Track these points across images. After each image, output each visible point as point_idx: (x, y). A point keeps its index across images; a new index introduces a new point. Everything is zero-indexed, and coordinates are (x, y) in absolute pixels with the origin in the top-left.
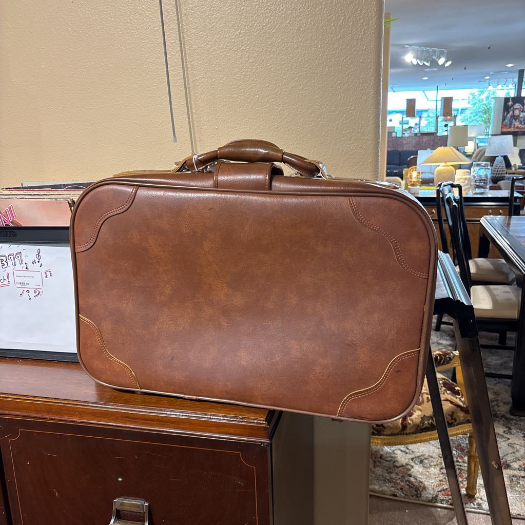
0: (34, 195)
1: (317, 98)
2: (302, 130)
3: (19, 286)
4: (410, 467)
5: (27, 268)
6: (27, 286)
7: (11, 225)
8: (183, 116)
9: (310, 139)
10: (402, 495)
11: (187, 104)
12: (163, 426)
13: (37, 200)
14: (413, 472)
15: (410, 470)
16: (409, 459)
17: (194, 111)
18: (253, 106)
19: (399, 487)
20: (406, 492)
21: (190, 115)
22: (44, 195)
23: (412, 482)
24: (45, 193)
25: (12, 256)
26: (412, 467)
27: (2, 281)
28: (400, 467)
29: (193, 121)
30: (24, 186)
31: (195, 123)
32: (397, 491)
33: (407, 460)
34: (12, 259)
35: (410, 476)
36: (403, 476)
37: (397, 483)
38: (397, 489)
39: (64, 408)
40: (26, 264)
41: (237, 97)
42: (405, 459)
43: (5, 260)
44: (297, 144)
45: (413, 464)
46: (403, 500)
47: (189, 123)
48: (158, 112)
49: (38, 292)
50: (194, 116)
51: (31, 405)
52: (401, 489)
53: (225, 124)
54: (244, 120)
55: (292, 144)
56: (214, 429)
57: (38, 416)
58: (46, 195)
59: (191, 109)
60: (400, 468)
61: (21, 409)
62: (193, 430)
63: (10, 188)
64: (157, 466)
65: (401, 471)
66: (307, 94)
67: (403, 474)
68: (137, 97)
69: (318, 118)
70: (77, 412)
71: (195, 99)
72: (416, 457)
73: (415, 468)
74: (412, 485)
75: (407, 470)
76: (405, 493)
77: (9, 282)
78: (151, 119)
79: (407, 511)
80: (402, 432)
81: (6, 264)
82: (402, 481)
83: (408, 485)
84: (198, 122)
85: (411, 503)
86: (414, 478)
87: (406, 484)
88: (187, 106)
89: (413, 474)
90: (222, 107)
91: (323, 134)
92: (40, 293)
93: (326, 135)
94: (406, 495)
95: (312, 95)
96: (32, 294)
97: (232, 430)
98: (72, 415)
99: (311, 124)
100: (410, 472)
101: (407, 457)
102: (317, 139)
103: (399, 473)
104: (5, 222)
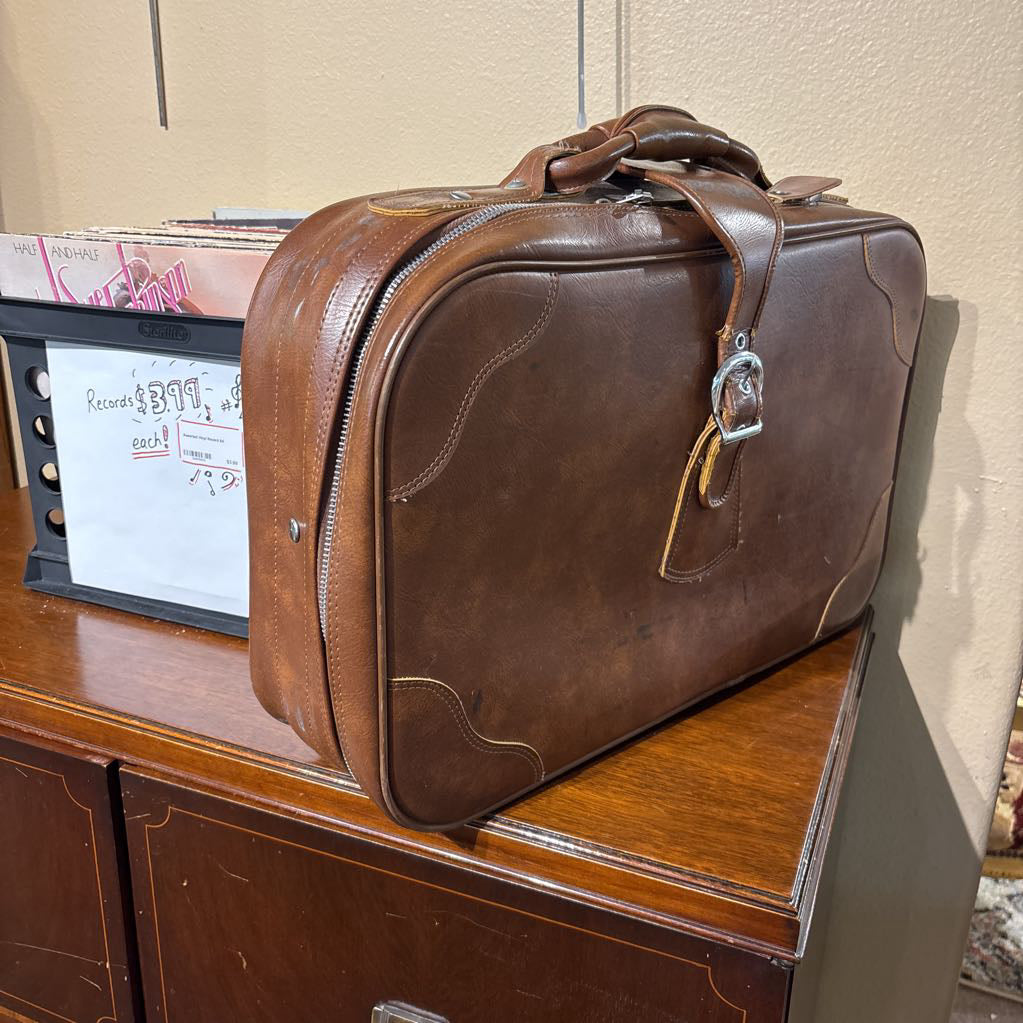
0: (237, 239)
1: (974, 24)
2: (918, 109)
3: (189, 458)
4: (1004, 916)
5: (208, 418)
6: (208, 462)
7: (179, 311)
8: (603, 64)
9: (935, 135)
10: (985, 978)
11: (618, 31)
12: (509, 863)
13: (242, 252)
14: (1009, 929)
15: (1004, 922)
16: (1002, 896)
17: (633, 52)
18: (792, 40)
19: (977, 958)
20: (995, 972)
21: (623, 61)
22: (260, 241)
23: (1009, 952)
24: (264, 237)
25: (176, 387)
26: (1010, 916)
27: (152, 443)
28: (981, 911)
29: (628, 76)
30: (218, 218)
31: (634, 83)
32: (973, 967)
33: (998, 899)
34: (177, 392)
35: (1004, 936)
36: (986, 936)
37: (974, 949)
38: (973, 963)
39: (271, 778)
40: (207, 408)
41: (749, 18)
42: (993, 895)
43: (160, 394)
44: (897, 147)
45: (1011, 909)
46: (987, 989)
47: (619, 82)
48: (542, 51)
49: (230, 479)
50: (633, 64)
51: (195, 757)
52: (982, 963)
53: (711, 88)
54: (762, 80)
55: (882, 148)
56: (647, 897)
57: (211, 783)
58: (264, 241)
59: (628, 45)
60: (982, 916)
61: (173, 761)
62: (589, 889)
63: (186, 222)
64: (486, 954)
65: (981, 920)
66: (946, 11)
67: (988, 931)
68: (497, 11)
69: (969, 79)
70: (302, 791)
71: (641, 20)
72: (1018, 895)
73: (1015, 919)
74: (1008, 957)
75: (998, 922)
76: (991, 973)
77: (166, 446)
78: (524, 70)
79: (993, 1016)
80: (1012, 851)
81: (161, 402)
82: (985, 946)
83: (999, 957)
84: (640, 82)
85: (1003, 998)
86: (1013, 941)
87: (994, 955)
88: (619, 39)
89: (1011, 934)
90: (706, 42)
91: (976, 122)
92: (236, 482)
93: (984, 127)
94: (993, 979)
95: (960, 14)
96: (217, 482)
97: (694, 909)
98: (290, 797)
99: (946, 94)
100: (1003, 928)
101: (997, 891)
102: (957, 136)
103: (977, 926)
104: (164, 302)
